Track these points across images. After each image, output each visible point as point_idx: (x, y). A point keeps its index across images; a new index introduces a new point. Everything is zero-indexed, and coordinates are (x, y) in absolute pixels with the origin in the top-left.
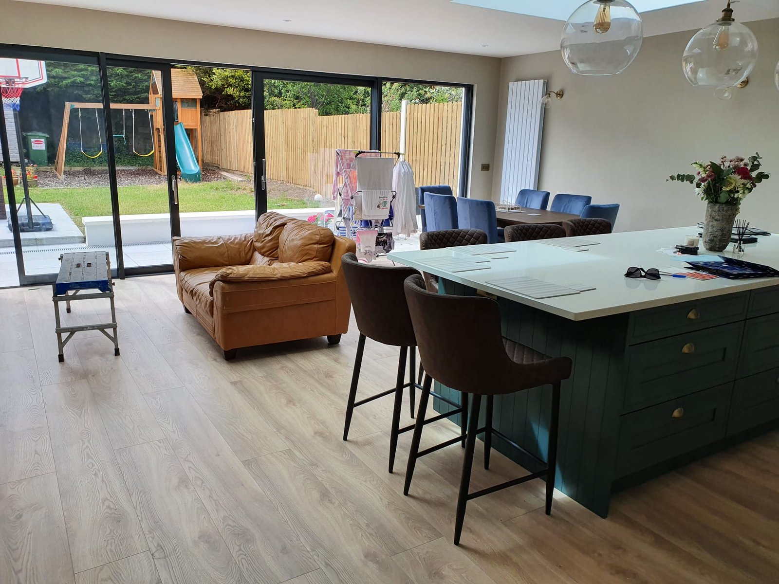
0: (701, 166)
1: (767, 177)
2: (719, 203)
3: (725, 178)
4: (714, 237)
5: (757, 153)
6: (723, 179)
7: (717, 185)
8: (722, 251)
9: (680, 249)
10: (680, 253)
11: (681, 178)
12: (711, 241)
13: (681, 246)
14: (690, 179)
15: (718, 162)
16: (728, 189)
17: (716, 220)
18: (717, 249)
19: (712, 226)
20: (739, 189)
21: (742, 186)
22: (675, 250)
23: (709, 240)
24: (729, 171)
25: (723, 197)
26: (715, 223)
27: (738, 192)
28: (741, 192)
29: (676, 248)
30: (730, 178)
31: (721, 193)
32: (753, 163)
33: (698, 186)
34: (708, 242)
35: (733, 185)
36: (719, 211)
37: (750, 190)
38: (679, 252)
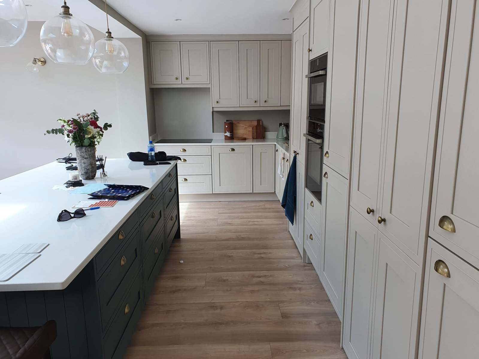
0: (65, 121)
1: (110, 126)
2: (84, 146)
3: (85, 129)
4: (88, 170)
5: (94, 110)
6: (83, 130)
7: (81, 134)
8: (93, 179)
9: (70, 184)
10: (73, 187)
11: (55, 131)
12: (86, 173)
13: (69, 181)
14: (61, 131)
15: (76, 118)
16: (89, 136)
17: (85, 158)
18: (91, 178)
19: (84, 163)
20: (96, 136)
21: (97, 133)
22: (66, 185)
23: (84, 173)
24: (86, 124)
25: (86, 142)
26: (85, 160)
27: (95, 137)
28: (98, 137)
29: (67, 184)
30: (88, 129)
31: (84, 139)
32: (94, 117)
33: (68, 136)
34: (83, 175)
35: (92, 133)
36: (86, 152)
37: (102, 135)
38: (71, 186)
